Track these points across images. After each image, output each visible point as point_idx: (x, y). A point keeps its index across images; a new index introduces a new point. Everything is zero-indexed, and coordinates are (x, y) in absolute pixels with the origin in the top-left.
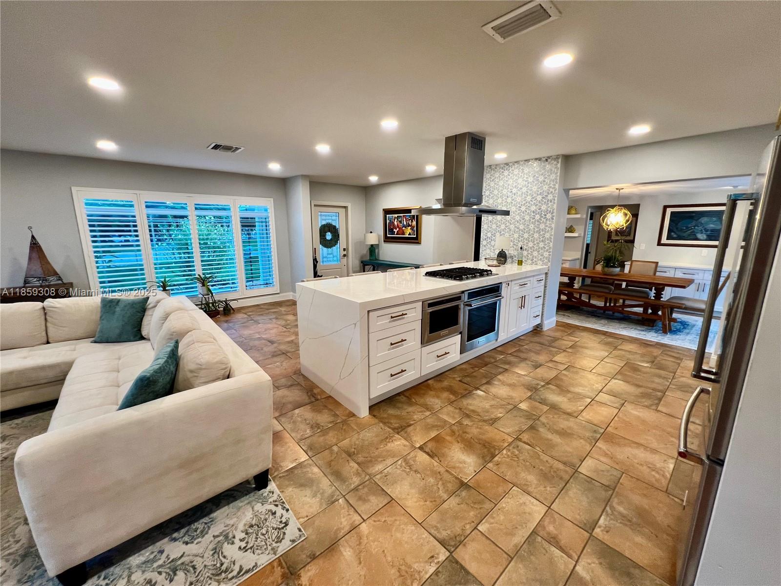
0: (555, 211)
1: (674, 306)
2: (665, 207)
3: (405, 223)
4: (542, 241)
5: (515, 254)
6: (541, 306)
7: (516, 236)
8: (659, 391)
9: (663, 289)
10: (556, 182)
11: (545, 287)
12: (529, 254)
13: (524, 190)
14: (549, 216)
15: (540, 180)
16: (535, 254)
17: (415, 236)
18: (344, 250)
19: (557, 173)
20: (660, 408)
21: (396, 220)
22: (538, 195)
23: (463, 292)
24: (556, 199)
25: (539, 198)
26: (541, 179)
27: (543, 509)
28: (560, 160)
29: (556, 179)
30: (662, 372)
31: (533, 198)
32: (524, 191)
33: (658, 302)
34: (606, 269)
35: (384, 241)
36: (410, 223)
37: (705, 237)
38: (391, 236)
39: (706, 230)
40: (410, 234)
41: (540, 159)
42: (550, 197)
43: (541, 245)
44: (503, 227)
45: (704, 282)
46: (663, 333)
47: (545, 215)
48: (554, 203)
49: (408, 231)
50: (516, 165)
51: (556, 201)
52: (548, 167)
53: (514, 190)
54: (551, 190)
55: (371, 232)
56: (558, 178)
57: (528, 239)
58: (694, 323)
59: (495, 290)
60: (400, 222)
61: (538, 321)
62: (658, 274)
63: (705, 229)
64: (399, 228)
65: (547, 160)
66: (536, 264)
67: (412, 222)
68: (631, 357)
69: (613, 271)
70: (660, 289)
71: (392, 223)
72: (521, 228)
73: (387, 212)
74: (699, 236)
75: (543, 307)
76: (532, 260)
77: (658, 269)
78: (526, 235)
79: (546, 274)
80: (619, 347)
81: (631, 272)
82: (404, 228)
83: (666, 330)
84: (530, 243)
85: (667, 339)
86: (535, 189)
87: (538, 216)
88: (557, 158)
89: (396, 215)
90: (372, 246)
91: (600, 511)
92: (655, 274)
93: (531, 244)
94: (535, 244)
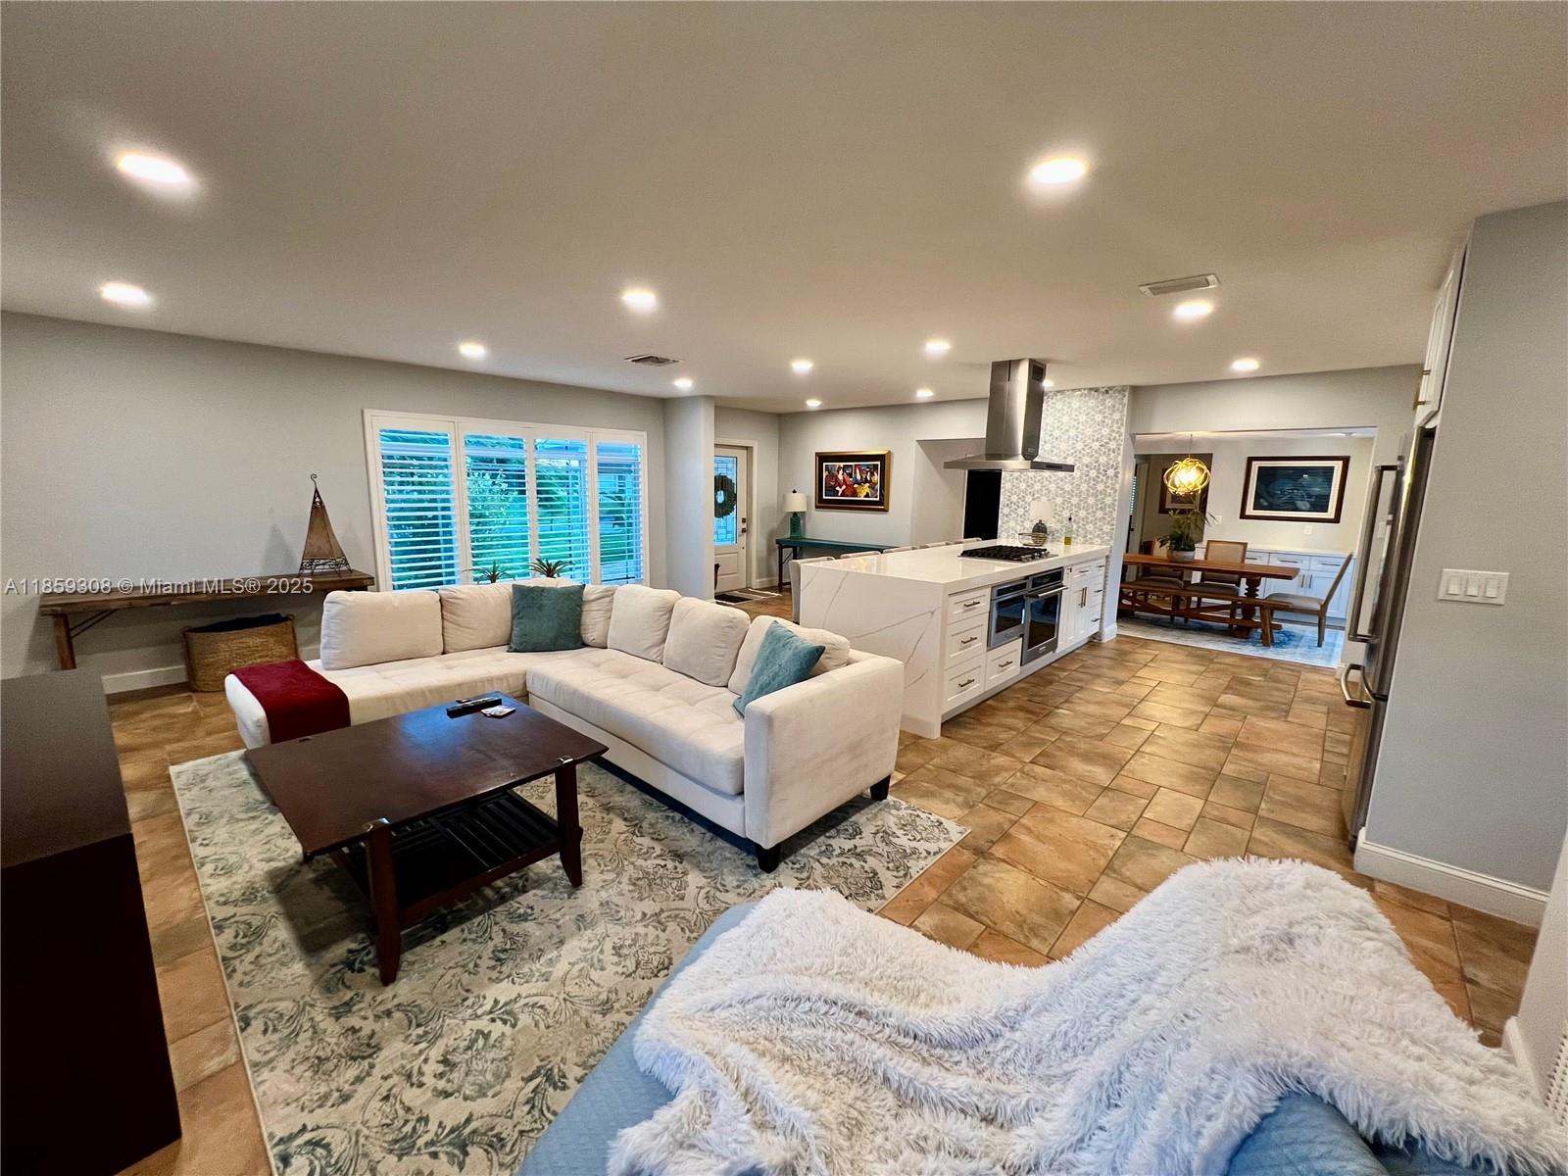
0: (1120, 465)
1: (1276, 605)
2: (1250, 460)
3: (859, 478)
4: (1101, 508)
5: (1058, 528)
6: (1100, 606)
7: (1059, 500)
8: (1285, 704)
9: (1258, 583)
10: (1122, 425)
11: (1106, 577)
12: (1079, 527)
13: (1072, 432)
14: (1111, 473)
15: (1097, 419)
16: (1090, 527)
17: (878, 499)
18: (744, 521)
19: (1123, 411)
20: (1289, 719)
21: (841, 472)
22: (1093, 440)
23: (1027, 578)
24: (1122, 448)
25: (1096, 445)
26: (1099, 418)
27: (1202, 802)
28: (1127, 394)
29: (1121, 419)
30: (1280, 686)
31: (1086, 446)
32: (1072, 435)
33: (1252, 600)
34: (1175, 553)
35: (817, 507)
36: (868, 478)
37: (1308, 506)
38: (828, 497)
39: (1310, 496)
40: (867, 495)
41: (1097, 390)
42: (1113, 445)
43: (1100, 514)
44: (1037, 486)
45: (1311, 573)
46: (1264, 645)
47: (1106, 471)
48: (1119, 454)
49: (863, 492)
50: (1059, 396)
51: (1121, 452)
52: (1109, 402)
53: (1056, 433)
54: (1114, 434)
55: (794, 492)
56: (1125, 418)
57: (1078, 506)
58: (1302, 633)
59: (1056, 576)
60: (850, 475)
61: (1095, 628)
62: (1247, 561)
63: (1307, 494)
64: (847, 485)
65: (1107, 392)
66: (1092, 543)
67: (872, 475)
68: (1236, 670)
69: (1185, 557)
70: (1254, 582)
71: (832, 476)
72: (1067, 489)
73: (822, 458)
74: (1299, 504)
75: (1103, 606)
76: (1085, 537)
77: (1248, 554)
78: (1075, 500)
79: (1107, 557)
80: (1215, 660)
81: (1209, 558)
82: (856, 486)
83: (1267, 641)
84: (1082, 511)
85: (1271, 653)
86: (1089, 432)
87: (1094, 471)
88: (1122, 389)
89: (842, 464)
90: (795, 514)
91: (1259, 799)
92: (1243, 561)
93: (1082, 514)
94: (1089, 514)
